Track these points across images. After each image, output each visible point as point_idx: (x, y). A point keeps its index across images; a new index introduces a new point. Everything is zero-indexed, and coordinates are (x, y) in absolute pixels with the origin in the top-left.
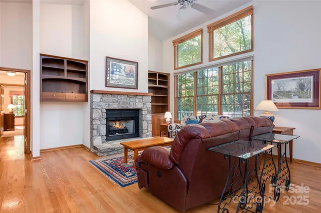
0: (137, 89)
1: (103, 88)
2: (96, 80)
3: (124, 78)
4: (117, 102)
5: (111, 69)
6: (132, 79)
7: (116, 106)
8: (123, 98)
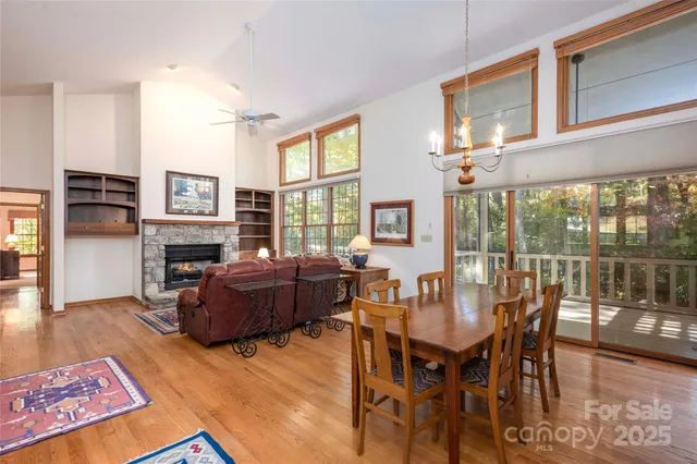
0: (217, 215)
1: (161, 215)
2: (151, 204)
3: (195, 200)
4: (183, 234)
5: (174, 189)
6: (208, 201)
7: (180, 241)
8: (193, 230)
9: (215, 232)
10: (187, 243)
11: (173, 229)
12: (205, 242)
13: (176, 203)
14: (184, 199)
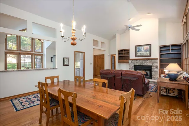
0: (151, 56)
1: (134, 57)
3: (143, 52)
4: (138, 63)
5: (137, 50)
6: (148, 52)
7: (137, 64)
8: (141, 61)
9: (148, 62)
10: (139, 65)
11: (135, 61)
12: (145, 65)
13: (138, 54)
14: (140, 52)
